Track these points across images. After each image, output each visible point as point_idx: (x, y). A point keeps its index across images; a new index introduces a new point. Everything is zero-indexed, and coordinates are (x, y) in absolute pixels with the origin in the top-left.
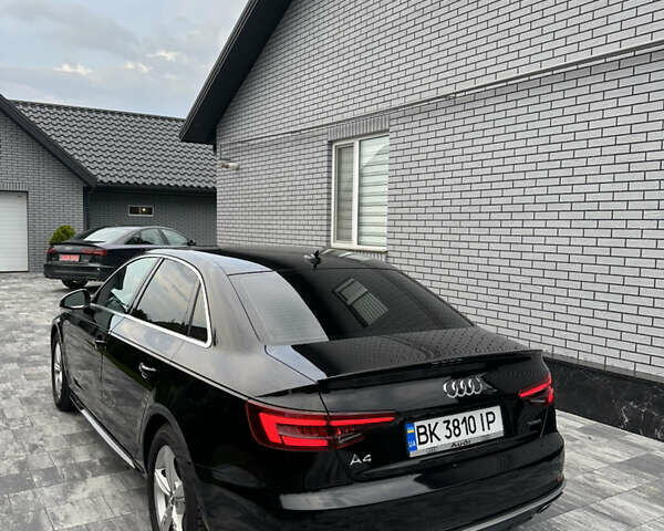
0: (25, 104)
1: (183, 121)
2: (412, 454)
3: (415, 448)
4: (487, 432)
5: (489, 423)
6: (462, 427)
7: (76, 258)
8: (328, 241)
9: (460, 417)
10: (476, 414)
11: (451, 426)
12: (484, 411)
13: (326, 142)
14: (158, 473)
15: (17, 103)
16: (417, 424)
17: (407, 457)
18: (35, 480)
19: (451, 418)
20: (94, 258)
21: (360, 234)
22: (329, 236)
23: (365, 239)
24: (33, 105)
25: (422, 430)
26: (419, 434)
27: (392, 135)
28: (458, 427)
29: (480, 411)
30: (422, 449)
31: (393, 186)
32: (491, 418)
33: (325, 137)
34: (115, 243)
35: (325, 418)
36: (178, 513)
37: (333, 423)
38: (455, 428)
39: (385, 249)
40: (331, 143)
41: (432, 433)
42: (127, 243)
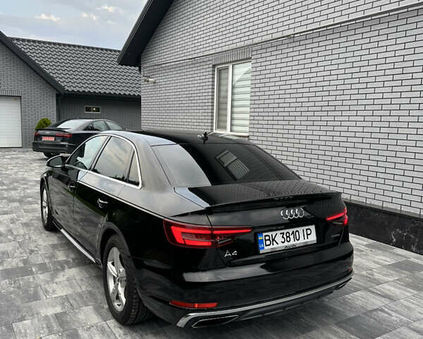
0: (18, 40)
1: (119, 51)
2: (261, 252)
3: (263, 248)
4: (306, 240)
5: (308, 235)
6: (292, 237)
7: (53, 139)
8: (212, 129)
9: (291, 231)
10: (300, 229)
11: (285, 236)
12: (305, 228)
13: (211, 66)
14: (109, 264)
15: (13, 39)
16: (264, 234)
17: (258, 253)
18: (34, 270)
19: (285, 231)
20: (64, 139)
21: (232, 125)
22: (212, 126)
23: (235, 128)
24: (23, 40)
25: (267, 238)
26: (266, 240)
27: (253, 61)
28: (289, 237)
29: (303, 228)
30: (267, 249)
31: (253, 94)
32: (309, 232)
33: (211, 62)
34: (77, 130)
35: (210, 229)
36: (122, 287)
37: (215, 232)
38: (287, 237)
39: (247, 134)
40: (214, 66)
41: (273, 240)
42: (85, 130)
